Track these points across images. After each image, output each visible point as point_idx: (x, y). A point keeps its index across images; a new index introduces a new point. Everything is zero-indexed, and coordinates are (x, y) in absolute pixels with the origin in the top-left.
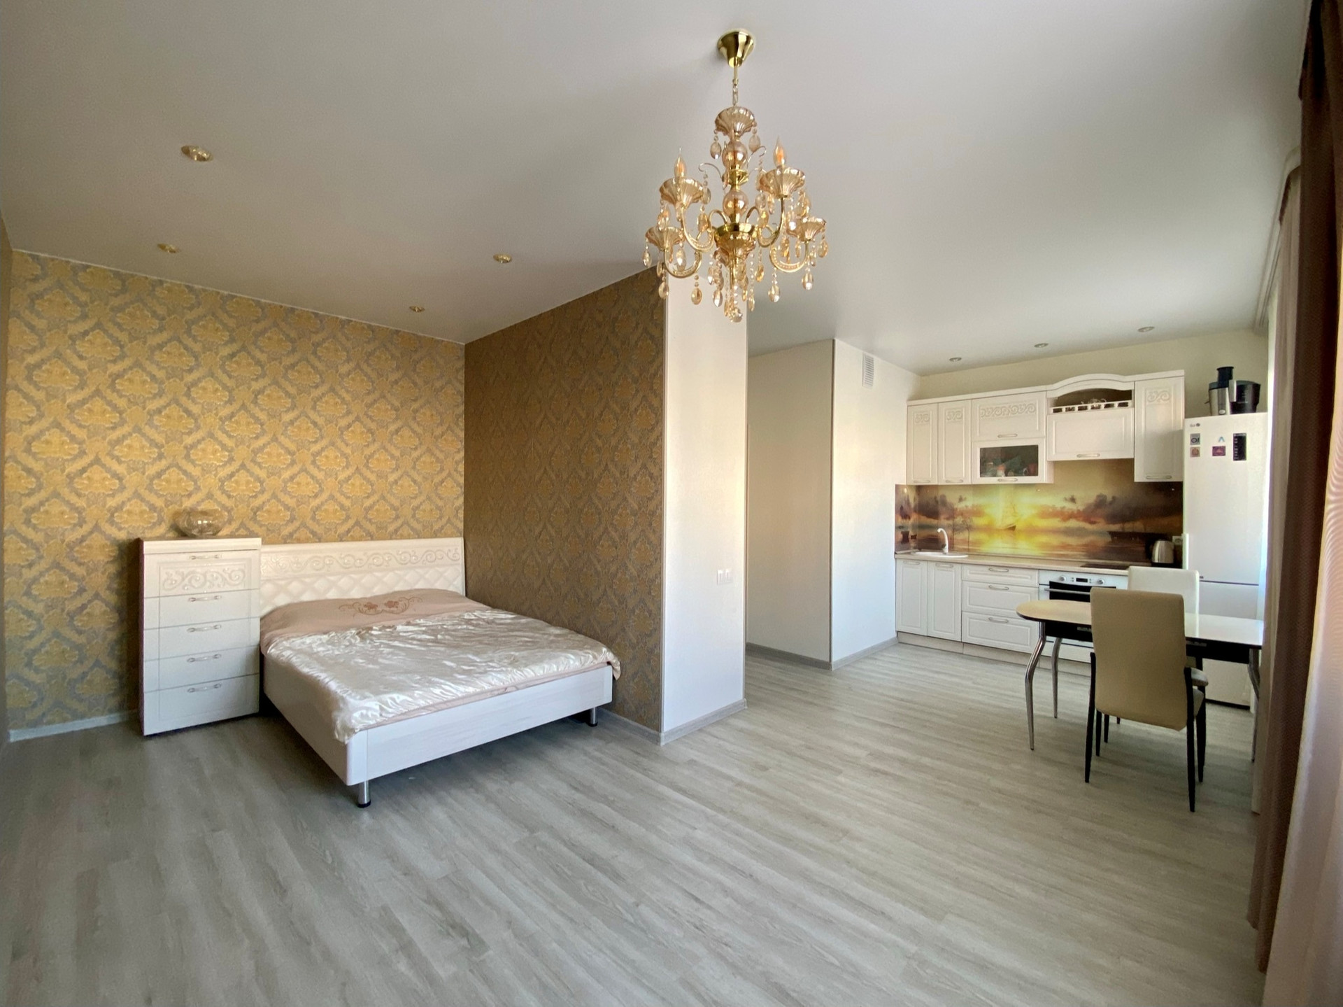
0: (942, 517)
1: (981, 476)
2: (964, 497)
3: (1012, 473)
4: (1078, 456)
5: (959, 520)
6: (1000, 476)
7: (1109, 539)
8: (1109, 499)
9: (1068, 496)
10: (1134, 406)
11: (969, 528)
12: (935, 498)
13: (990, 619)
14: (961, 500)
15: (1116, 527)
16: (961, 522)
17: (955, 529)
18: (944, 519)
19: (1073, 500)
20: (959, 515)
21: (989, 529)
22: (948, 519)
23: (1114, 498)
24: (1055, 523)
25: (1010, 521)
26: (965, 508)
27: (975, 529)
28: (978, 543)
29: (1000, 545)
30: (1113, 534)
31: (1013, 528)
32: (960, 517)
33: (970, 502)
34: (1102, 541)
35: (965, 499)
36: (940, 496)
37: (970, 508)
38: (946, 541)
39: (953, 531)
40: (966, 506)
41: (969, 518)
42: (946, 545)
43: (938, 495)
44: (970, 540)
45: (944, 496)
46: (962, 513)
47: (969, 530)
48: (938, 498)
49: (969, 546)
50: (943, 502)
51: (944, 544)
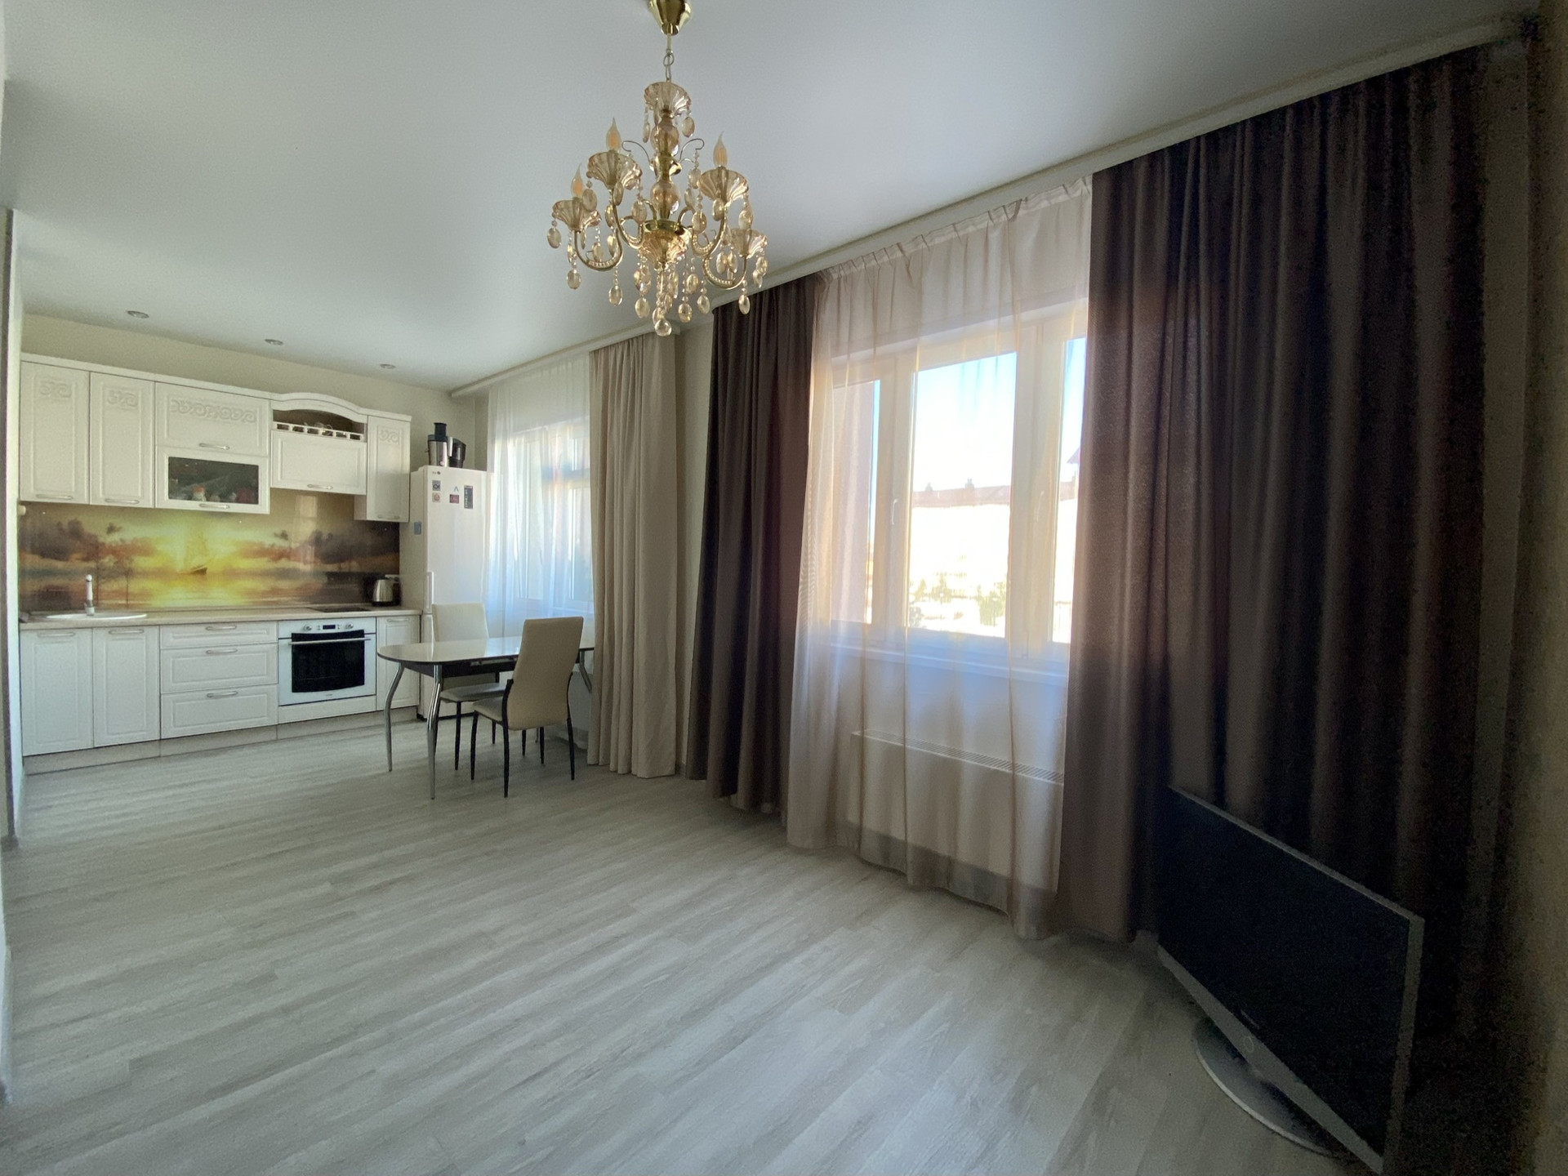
0: (74, 556)
1: (170, 498)
2: (116, 526)
3: (217, 497)
4: (308, 486)
5: (108, 561)
6: (201, 500)
7: (325, 580)
8: (325, 537)
9: (278, 530)
10: (366, 441)
11: (128, 573)
12: (59, 524)
13: (210, 696)
14: (111, 529)
15: (332, 568)
16: (112, 564)
17: (99, 575)
18: (77, 560)
19: (284, 536)
20: (107, 553)
21: (163, 574)
22: (86, 559)
23: (331, 536)
24: (263, 563)
25: (197, 562)
26: (120, 543)
27: (138, 573)
28: (145, 594)
29: (179, 595)
30: (330, 575)
31: (201, 572)
32: (112, 557)
33: (130, 533)
34: (320, 583)
35: (119, 530)
36: (70, 523)
37: (128, 542)
38: (90, 596)
39: (97, 578)
40: (122, 540)
41: (127, 558)
42: (91, 603)
43: (66, 520)
44: (130, 591)
45: (78, 523)
46: (114, 551)
47: (127, 577)
48: (65, 525)
49: (127, 600)
50: (76, 532)
51: (87, 601)
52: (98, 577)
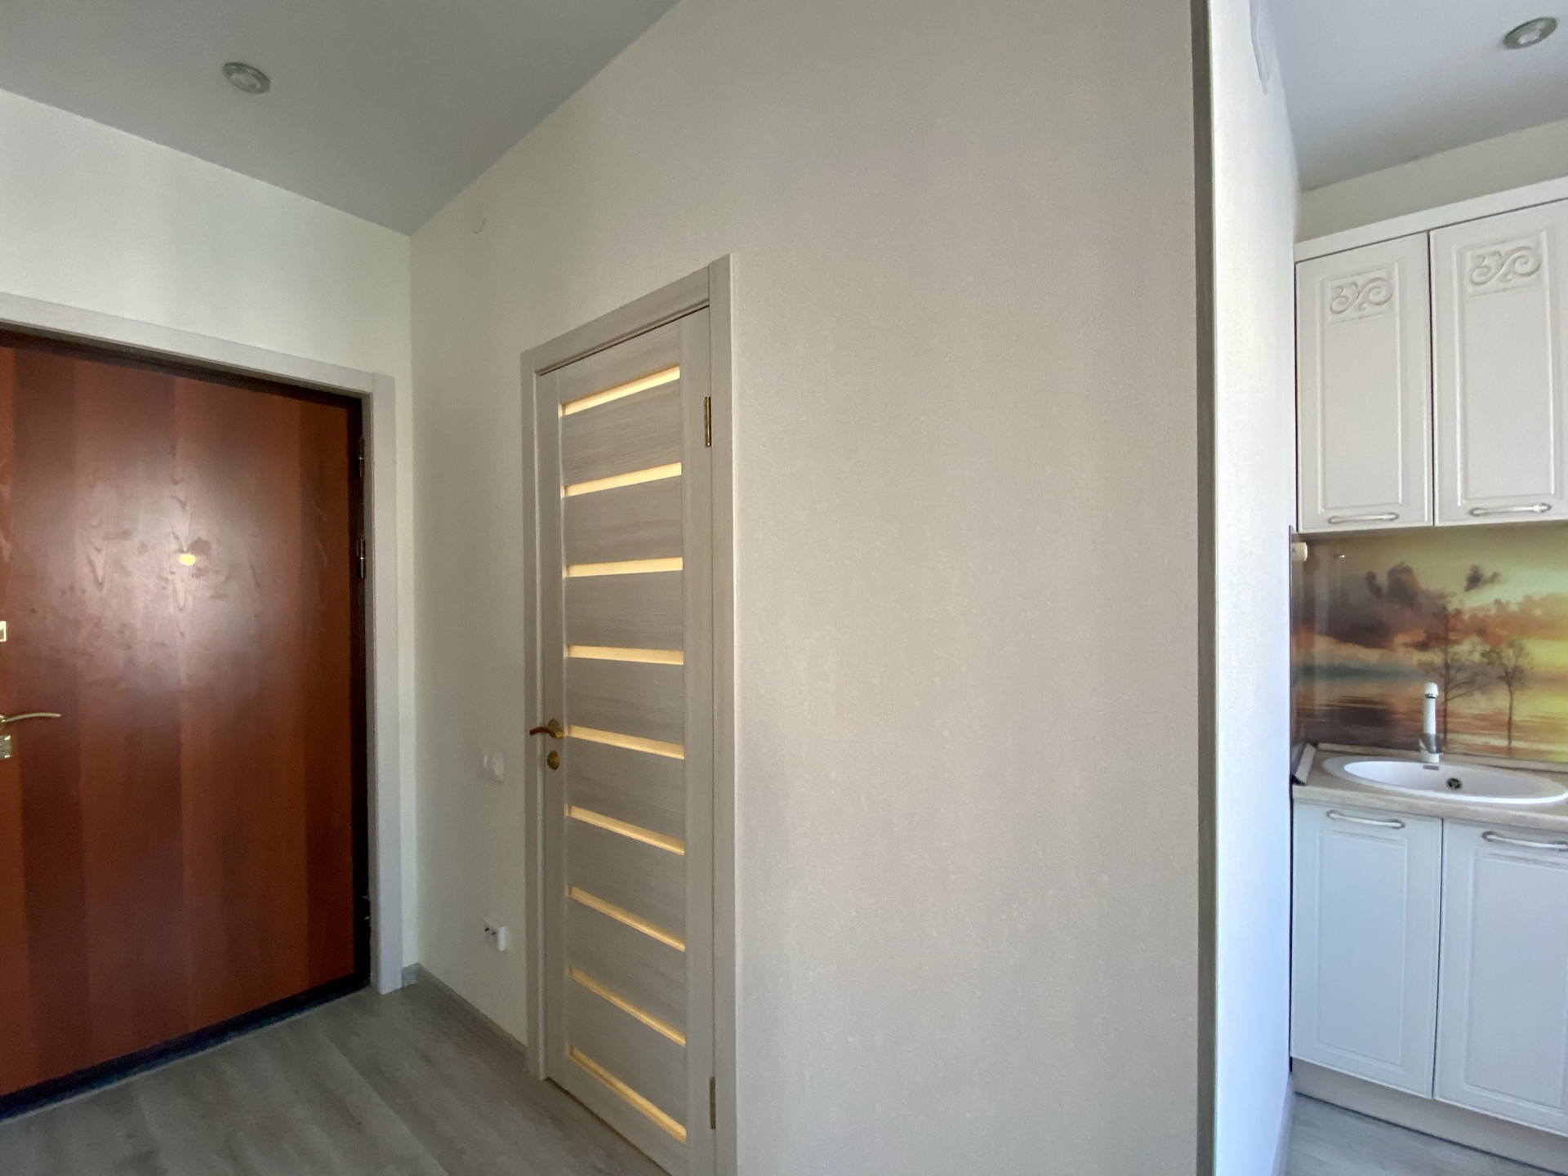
0: (1400, 639)
2: (1487, 570)
5: (1469, 650)
11: (1513, 678)
12: (1371, 578)
14: (1475, 581)
16: (1475, 657)
17: (1448, 677)
18: (1406, 645)
20: (1467, 632)
22: (1423, 646)
26: (1496, 611)
27: (1535, 680)
28: (1552, 728)
32: (1476, 639)
33: (1514, 587)
35: (1494, 578)
36: (1392, 574)
37: (1514, 608)
38: (1431, 728)
39: (1445, 688)
40: (1498, 602)
41: (1511, 644)
42: (1433, 740)
43: (1382, 567)
44: (1515, 718)
45: (1408, 571)
46: (1481, 628)
47: (1510, 685)
48: (1382, 580)
49: (1510, 738)
50: (1402, 589)
51: (1425, 738)
52: (1446, 685)
